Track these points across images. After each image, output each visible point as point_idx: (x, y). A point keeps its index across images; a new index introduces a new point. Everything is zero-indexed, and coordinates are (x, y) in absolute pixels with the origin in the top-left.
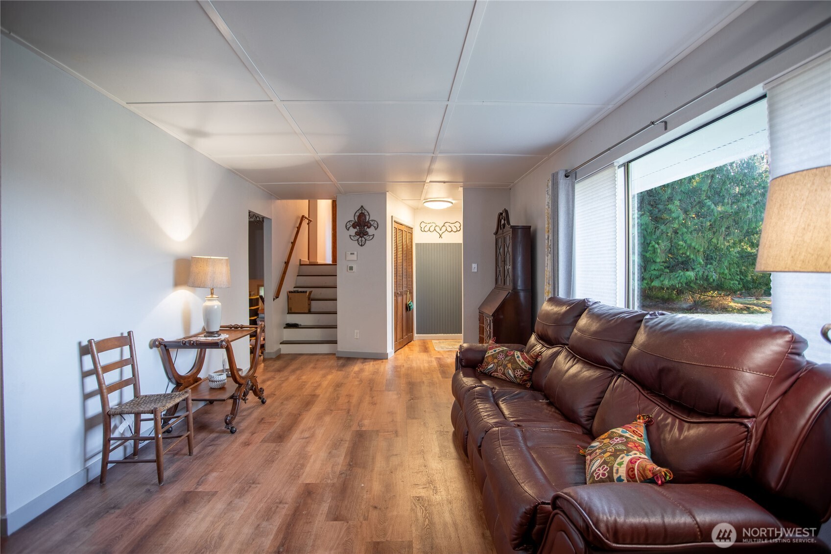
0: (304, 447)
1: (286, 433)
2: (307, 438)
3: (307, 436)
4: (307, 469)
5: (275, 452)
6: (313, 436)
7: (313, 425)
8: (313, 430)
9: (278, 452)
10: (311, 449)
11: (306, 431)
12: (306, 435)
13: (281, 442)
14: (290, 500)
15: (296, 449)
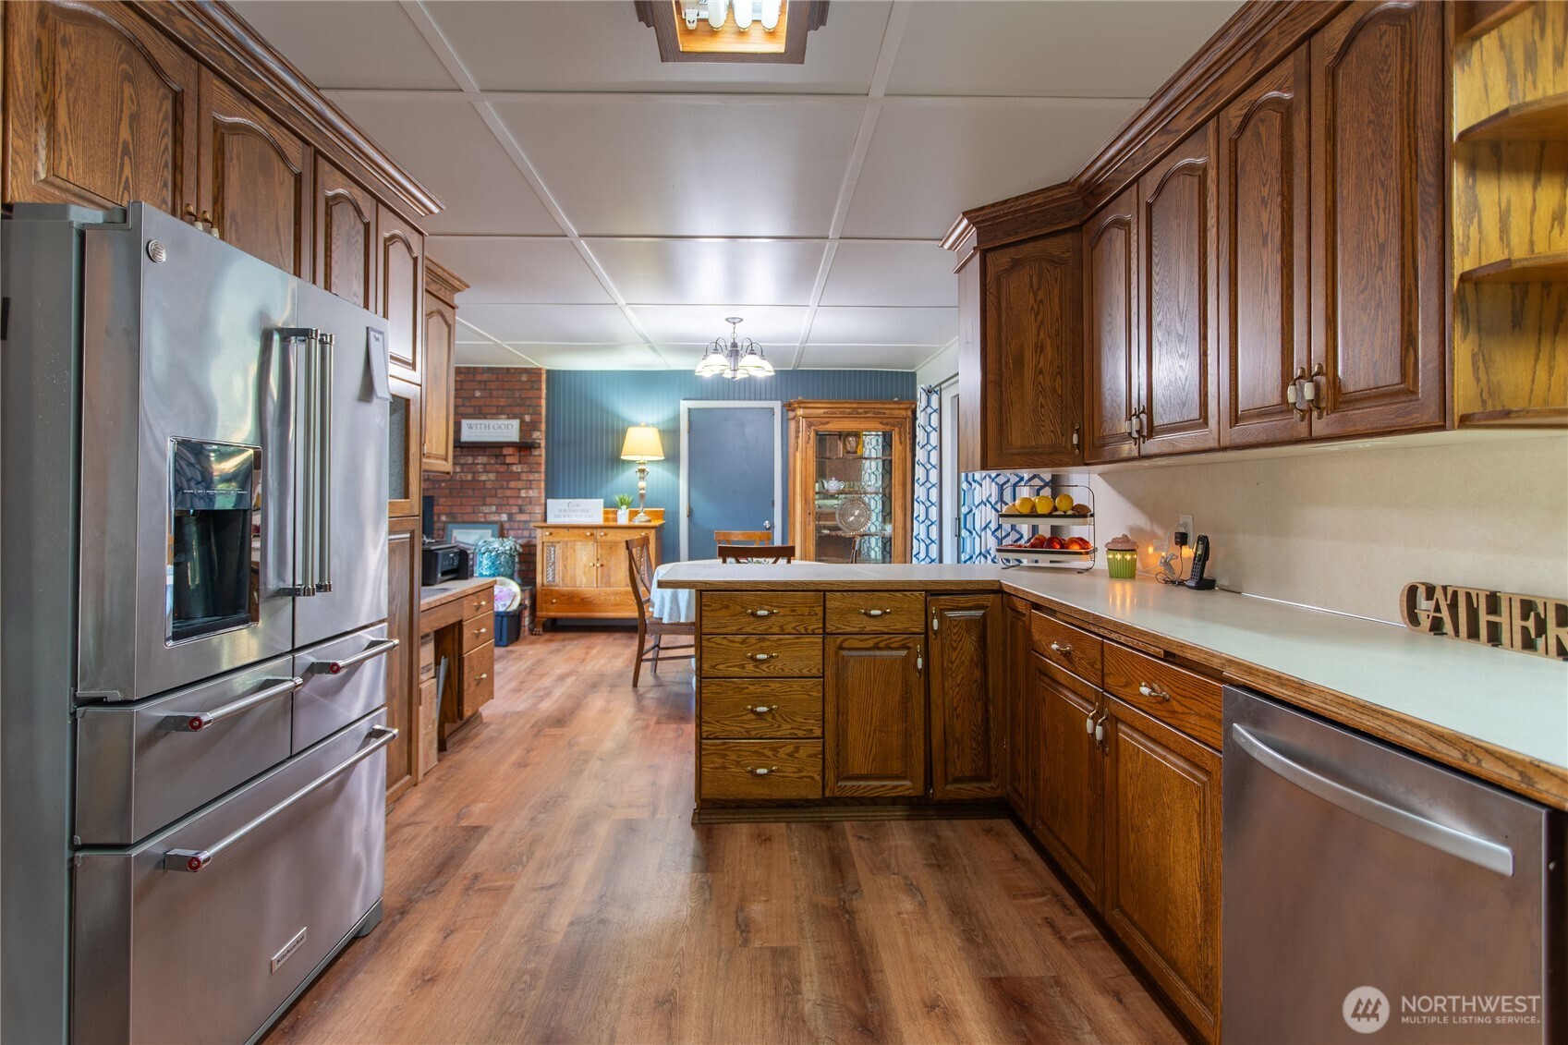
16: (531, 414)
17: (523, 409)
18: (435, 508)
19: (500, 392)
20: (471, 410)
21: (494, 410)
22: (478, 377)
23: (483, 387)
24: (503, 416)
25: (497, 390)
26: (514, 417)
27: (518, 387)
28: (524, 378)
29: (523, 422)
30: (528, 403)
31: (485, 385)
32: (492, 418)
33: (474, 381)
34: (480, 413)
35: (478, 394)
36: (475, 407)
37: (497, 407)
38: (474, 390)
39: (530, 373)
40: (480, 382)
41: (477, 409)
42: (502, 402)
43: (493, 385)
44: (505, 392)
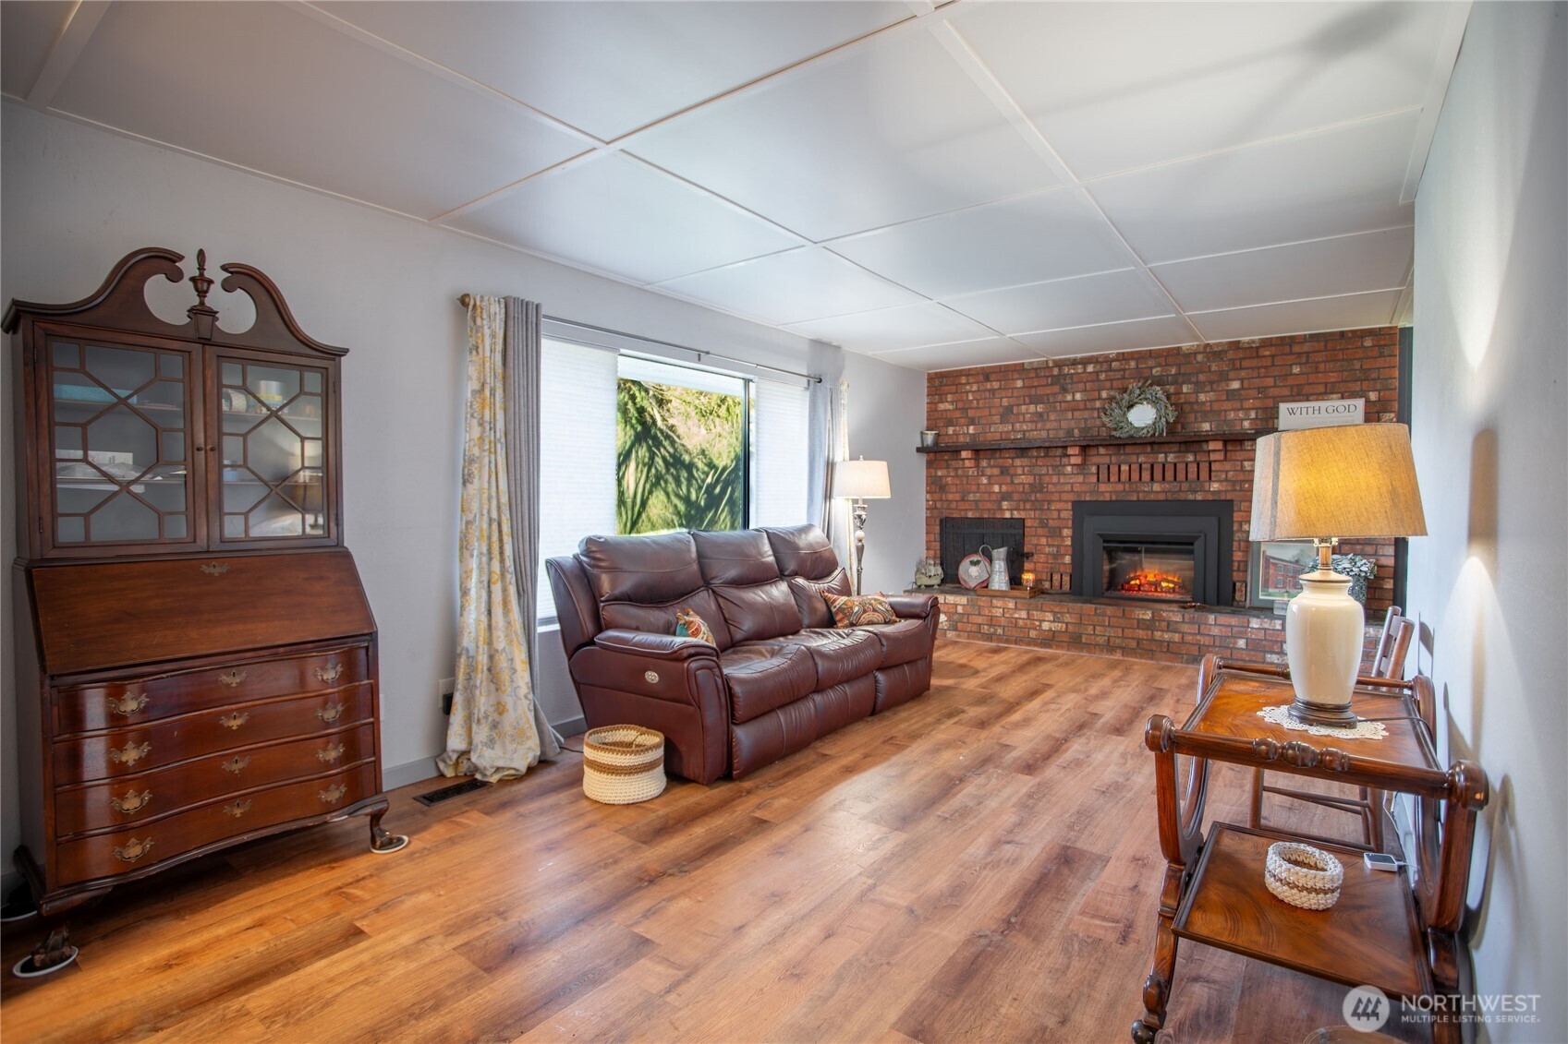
0: (1020, 824)
1: (1054, 868)
2: (1009, 842)
3: (1008, 847)
4: (1024, 790)
5: (1077, 828)
6: (997, 844)
7: (985, 872)
8: (989, 859)
9: (1071, 827)
10: (1009, 818)
11: (1008, 861)
12: (1008, 850)
13: (1066, 848)
14: (1053, 767)
15: (1037, 825)
16: (1379, 391)
17: (1365, 383)
18: (1235, 514)
19: (1331, 365)
20: (1286, 392)
21: (1321, 389)
22: (1296, 349)
23: (1304, 360)
24: (1335, 396)
25: (1325, 362)
26: (1354, 395)
27: (1357, 356)
28: (1368, 343)
29: (1368, 402)
30: (1374, 375)
31: (1308, 357)
32: (1317, 400)
33: (1291, 353)
34: (1298, 394)
35: (1296, 370)
36: (1292, 387)
37: (1326, 384)
38: (1291, 365)
39: (1375, 335)
40: (1299, 354)
41: (1295, 390)
42: (1333, 377)
43: (1319, 357)
44: (1339, 364)
